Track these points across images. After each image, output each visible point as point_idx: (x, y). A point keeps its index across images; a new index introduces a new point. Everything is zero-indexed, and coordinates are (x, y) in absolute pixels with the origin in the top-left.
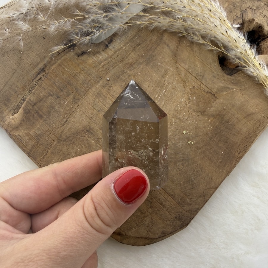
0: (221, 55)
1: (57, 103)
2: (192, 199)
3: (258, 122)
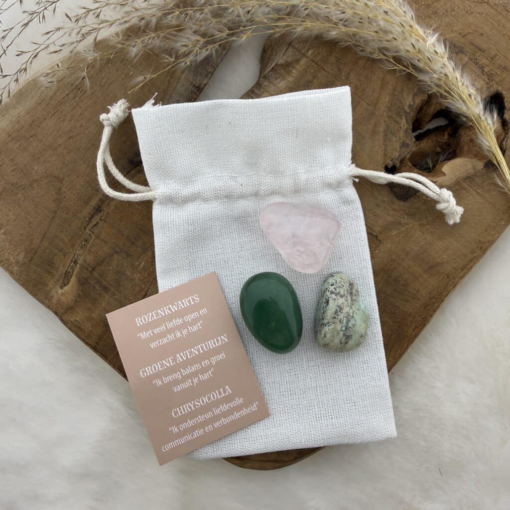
1: (127, 265)
3: (446, 278)
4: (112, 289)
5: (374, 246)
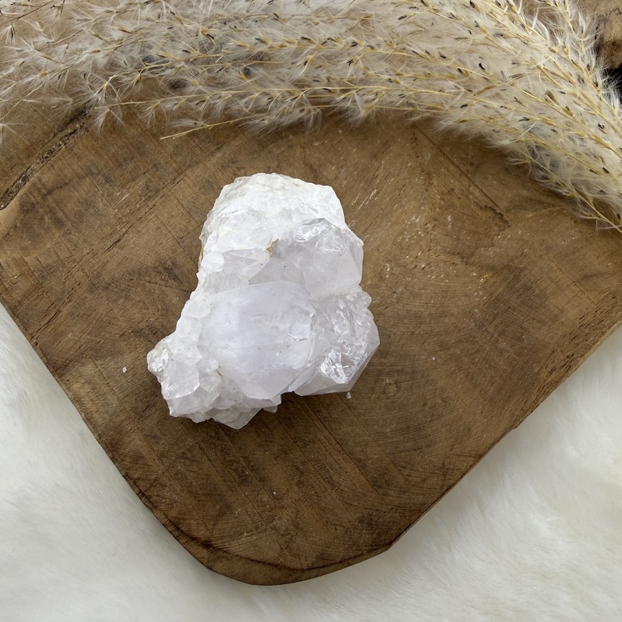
1: (102, 194)
2: (410, 478)
4: (69, 225)
5: (496, 228)
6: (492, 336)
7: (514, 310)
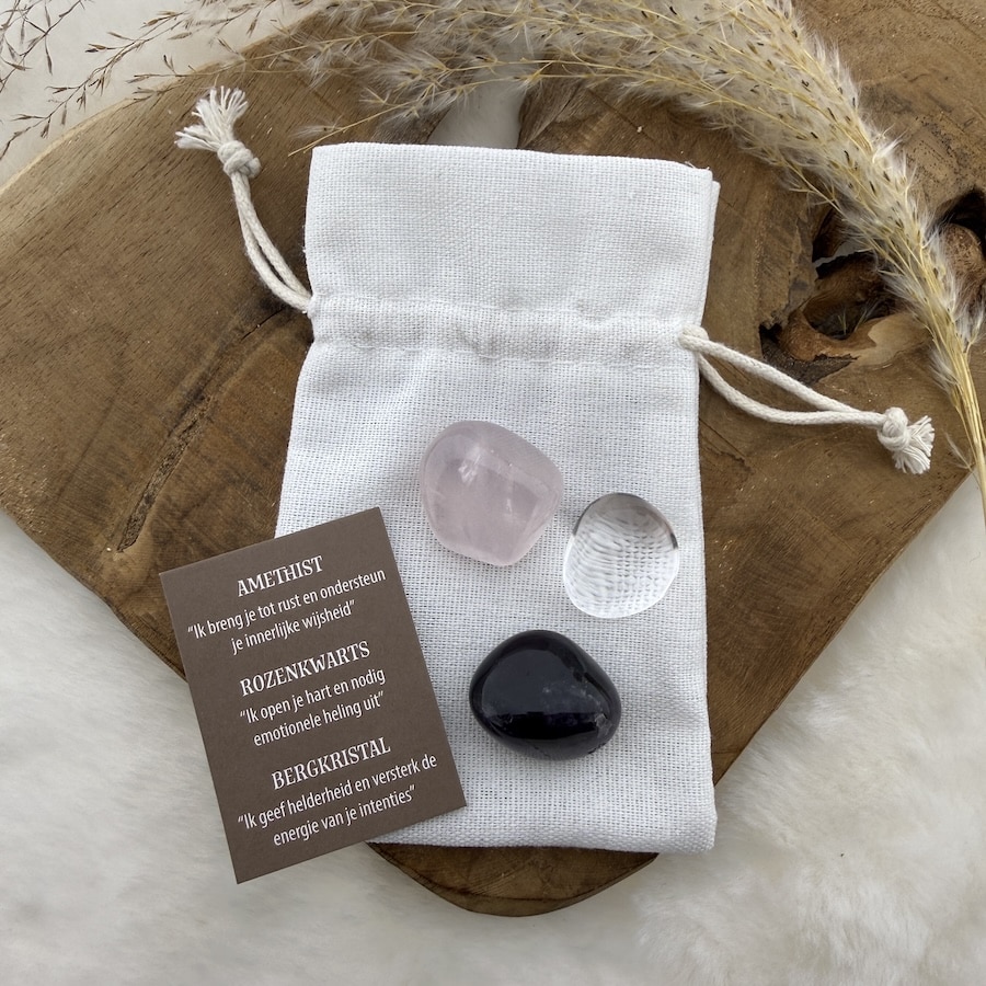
0: (768, 321)
1: (253, 508)
3: (873, 543)
5: (737, 479)
6: (743, 613)
7: (765, 578)
